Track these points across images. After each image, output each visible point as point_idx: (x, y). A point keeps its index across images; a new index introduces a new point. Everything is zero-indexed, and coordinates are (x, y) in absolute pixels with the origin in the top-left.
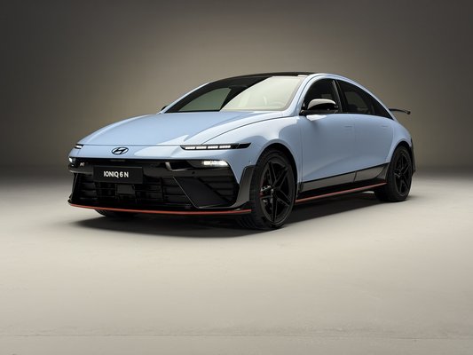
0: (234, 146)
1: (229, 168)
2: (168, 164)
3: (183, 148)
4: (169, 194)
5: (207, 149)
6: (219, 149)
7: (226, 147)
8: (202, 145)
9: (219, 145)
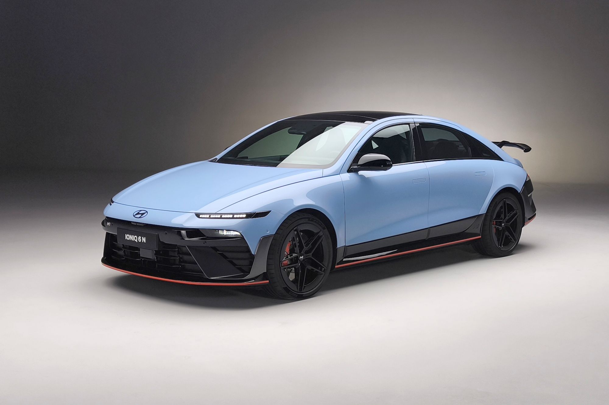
0: (250, 216)
1: (241, 239)
2: (183, 232)
3: (198, 215)
4: (186, 262)
5: (221, 218)
6: (233, 218)
7: (241, 216)
8: (216, 214)
9: (233, 214)
